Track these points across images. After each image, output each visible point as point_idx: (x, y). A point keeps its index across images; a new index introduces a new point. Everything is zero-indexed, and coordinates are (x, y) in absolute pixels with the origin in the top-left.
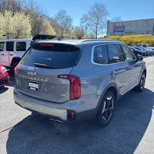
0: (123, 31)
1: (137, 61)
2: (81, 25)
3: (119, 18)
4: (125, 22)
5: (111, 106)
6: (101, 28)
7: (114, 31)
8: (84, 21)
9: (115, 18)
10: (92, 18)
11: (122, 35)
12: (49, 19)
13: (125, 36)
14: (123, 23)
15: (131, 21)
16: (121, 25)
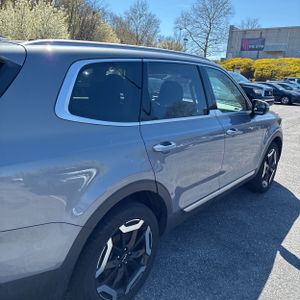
0: (261, 49)
1: (253, 115)
2: (175, 34)
3: (256, 21)
4: (267, 29)
5: (142, 245)
6: (216, 41)
7: (242, 49)
8: (182, 26)
9: (246, 22)
10: (200, 19)
11: (258, 58)
12: (116, 20)
13: (264, 60)
14: (261, 31)
15: (279, 29)
16: (258, 36)
